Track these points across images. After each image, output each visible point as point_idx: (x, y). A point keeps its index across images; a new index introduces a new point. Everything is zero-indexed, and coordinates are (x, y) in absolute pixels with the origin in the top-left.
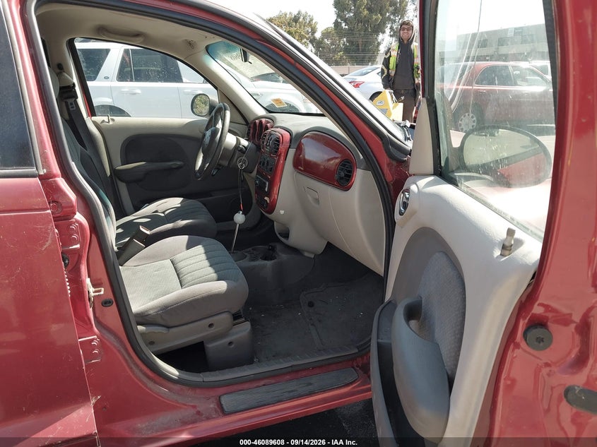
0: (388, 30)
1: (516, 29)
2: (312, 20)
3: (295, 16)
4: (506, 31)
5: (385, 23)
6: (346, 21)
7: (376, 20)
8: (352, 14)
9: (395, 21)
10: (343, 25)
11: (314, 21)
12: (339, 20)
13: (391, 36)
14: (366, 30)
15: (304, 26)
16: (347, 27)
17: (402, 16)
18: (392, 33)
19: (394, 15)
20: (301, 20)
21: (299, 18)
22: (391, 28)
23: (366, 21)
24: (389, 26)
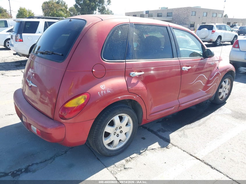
0: (97, 10)
1: (146, 11)
2: (65, 3)
3: (57, 2)
4: (143, 12)
5: (96, 7)
6: (80, 5)
7: (93, 5)
8: (82, 2)
9: (100, 6)
10: (79, 6)
11: (66, 4)
12: (77, 4)
13: (99, 12)
14: (89, 9)
15: (62, 6)
16: (80, 7)
17: (103, 4)
18: (99, 11)
19: (99, 3)
20: (60, 3)
21: (59, 2)
22: (99, 9)
23: (89, 5)
24: (98, 7)
